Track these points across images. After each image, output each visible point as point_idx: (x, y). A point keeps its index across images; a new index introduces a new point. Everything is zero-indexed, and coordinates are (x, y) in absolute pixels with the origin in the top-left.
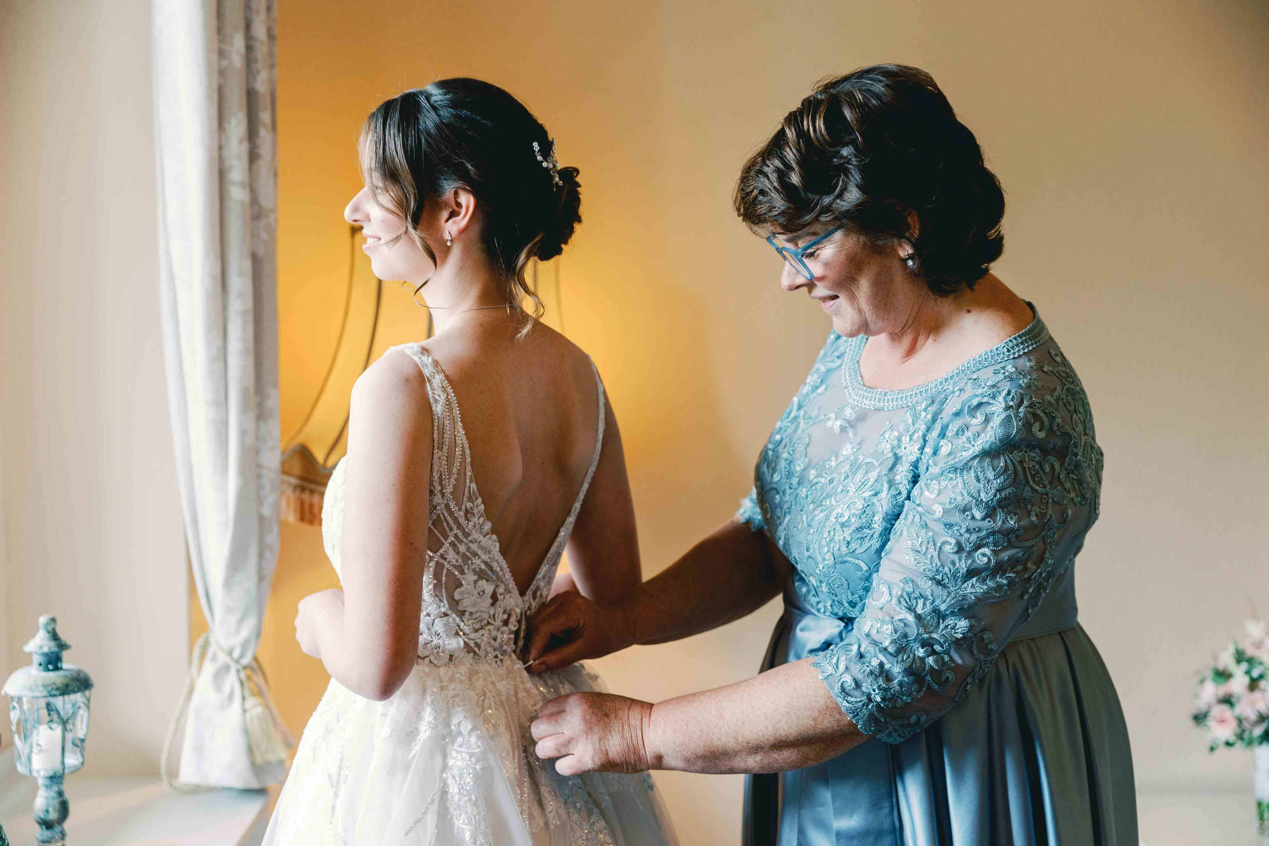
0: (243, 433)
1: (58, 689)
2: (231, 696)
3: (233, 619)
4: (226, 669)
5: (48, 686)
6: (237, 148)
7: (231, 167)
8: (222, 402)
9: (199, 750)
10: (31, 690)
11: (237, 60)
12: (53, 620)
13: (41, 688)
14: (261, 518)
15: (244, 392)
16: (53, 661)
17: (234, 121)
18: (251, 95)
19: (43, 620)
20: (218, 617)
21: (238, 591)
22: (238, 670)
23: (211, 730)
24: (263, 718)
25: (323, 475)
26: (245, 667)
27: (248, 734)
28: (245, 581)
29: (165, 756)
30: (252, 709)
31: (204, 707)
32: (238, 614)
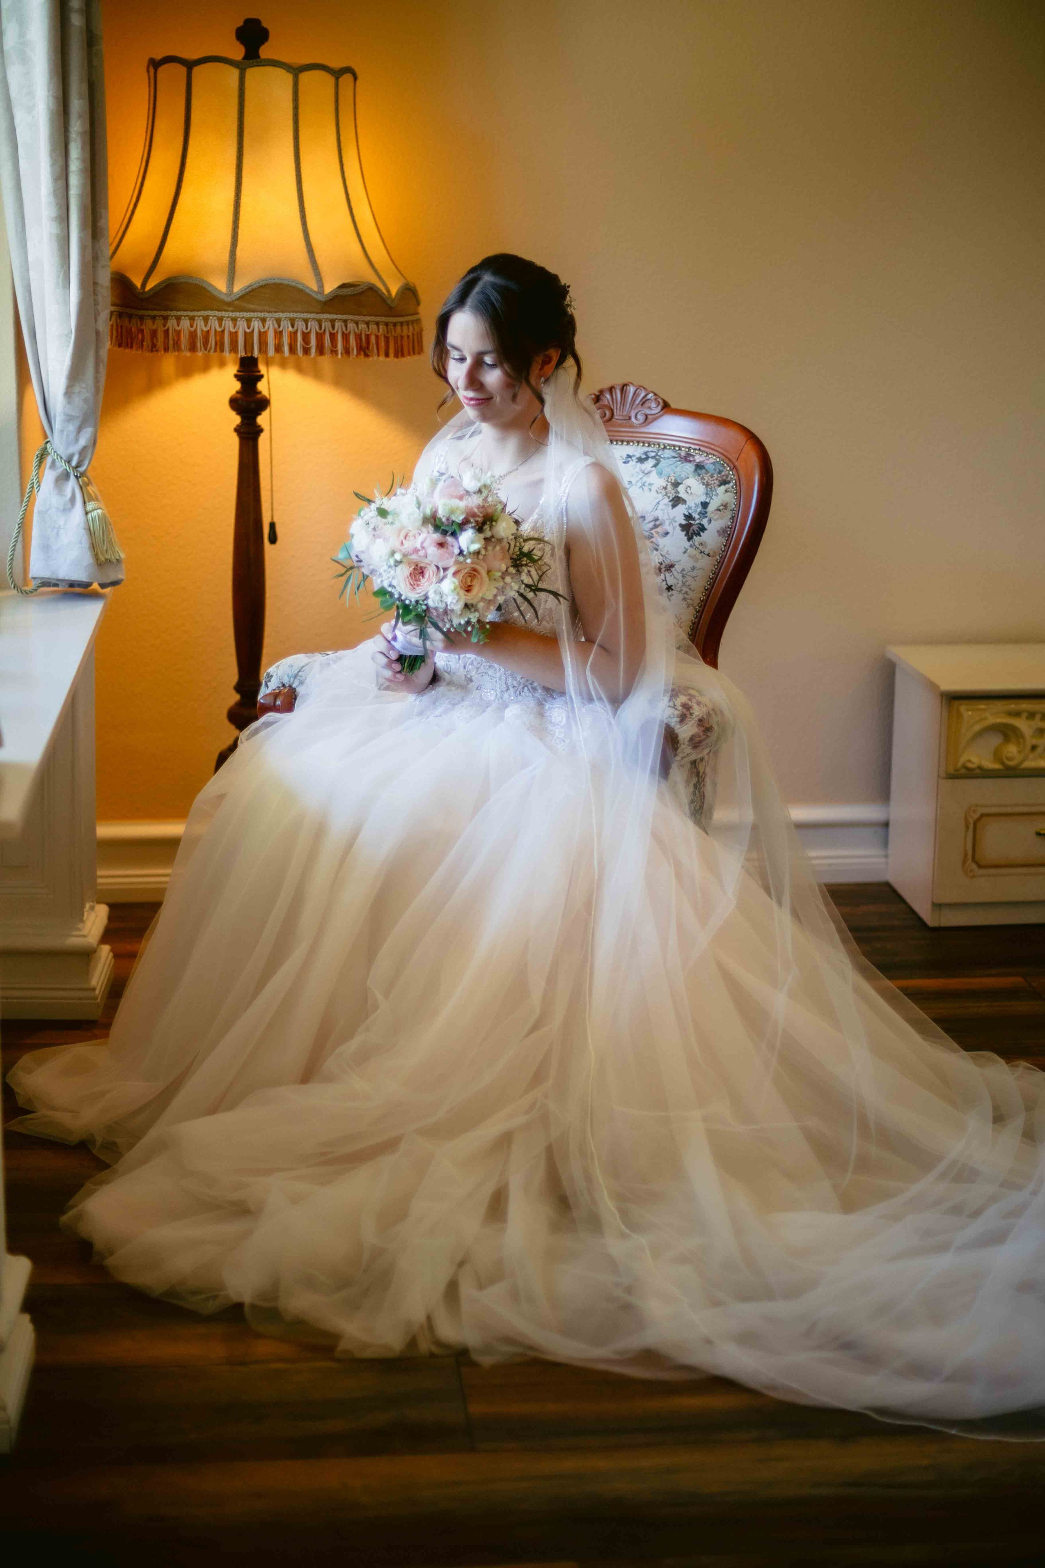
0: (83, 248)
2: (73, 499)
3: (72, 428)
4: (66, 476)
8: (64, 218)
9: (46, 548)
14: (97, 333)
20: (58, 425)
21: (77, 400)
22: (76, 476)
23: (56, 530)
24: (103, 519)
25: (142, 300)
26: (83, 474)
27: (90, 532)
28: (84, 390)
29: (9, 559)
30: (93, 510)
31: (47, 511)
32: (77, 423)
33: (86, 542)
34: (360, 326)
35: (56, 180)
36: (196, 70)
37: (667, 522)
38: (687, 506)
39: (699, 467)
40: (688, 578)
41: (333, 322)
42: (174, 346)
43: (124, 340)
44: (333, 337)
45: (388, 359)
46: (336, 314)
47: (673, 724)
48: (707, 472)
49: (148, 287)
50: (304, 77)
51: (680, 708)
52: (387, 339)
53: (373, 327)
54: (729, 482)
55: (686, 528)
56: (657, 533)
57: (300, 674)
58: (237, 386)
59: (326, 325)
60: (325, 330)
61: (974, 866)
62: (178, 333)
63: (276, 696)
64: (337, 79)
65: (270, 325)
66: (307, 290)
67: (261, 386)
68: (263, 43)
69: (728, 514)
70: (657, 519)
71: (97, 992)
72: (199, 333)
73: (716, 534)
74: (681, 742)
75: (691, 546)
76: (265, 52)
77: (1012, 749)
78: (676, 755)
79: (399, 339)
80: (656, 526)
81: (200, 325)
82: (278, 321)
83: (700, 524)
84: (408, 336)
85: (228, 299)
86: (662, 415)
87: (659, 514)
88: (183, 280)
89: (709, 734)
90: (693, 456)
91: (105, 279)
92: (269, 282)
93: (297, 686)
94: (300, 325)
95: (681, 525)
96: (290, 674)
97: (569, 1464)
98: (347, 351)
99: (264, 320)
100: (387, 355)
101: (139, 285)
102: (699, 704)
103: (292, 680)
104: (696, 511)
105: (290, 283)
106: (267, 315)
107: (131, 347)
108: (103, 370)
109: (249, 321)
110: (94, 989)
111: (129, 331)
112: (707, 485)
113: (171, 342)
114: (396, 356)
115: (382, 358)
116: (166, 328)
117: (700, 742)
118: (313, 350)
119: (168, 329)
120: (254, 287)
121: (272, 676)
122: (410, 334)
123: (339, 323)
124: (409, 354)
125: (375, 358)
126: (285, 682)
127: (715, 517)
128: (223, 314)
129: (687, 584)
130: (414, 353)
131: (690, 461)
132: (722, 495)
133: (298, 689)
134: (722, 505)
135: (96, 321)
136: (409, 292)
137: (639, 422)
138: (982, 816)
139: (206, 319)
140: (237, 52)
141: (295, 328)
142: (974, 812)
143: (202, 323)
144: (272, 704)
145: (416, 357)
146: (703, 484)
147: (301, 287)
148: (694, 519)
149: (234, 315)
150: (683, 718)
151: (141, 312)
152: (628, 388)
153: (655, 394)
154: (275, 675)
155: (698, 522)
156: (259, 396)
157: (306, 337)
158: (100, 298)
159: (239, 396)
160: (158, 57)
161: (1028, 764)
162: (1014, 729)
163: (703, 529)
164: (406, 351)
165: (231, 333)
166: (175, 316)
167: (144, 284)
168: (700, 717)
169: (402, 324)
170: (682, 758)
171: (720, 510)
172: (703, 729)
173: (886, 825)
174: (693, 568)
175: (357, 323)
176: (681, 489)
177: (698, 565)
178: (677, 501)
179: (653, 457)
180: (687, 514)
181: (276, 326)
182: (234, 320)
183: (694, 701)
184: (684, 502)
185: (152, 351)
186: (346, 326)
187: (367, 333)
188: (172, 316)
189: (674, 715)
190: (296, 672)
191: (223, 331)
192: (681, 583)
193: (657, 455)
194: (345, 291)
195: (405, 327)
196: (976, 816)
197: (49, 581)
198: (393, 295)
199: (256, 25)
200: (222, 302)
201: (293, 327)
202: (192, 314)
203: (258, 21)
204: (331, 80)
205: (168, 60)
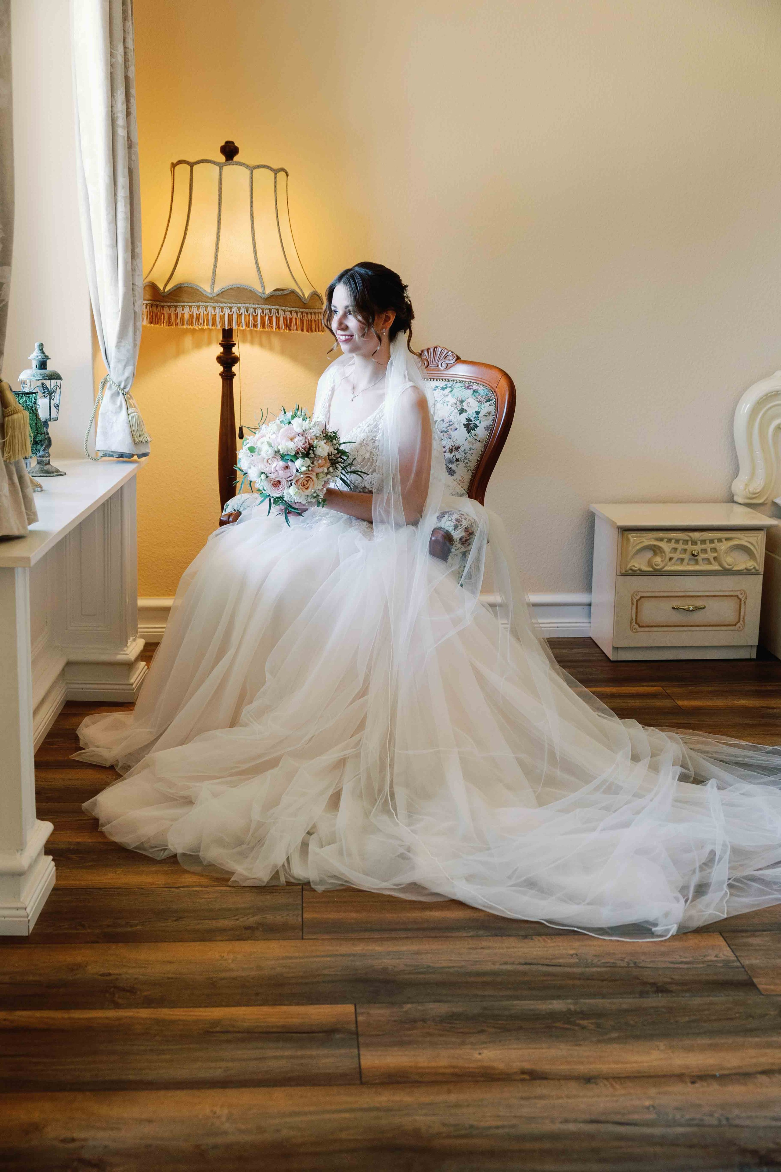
0: (126, 263)
1: (47, 376)
2: (121, 407)
3: (120, 366)
4: (117, 394)
5: (43, 374)
6: (120, 107)
7: (117, 117)
8: (115, 246)
9: (105, 434)
10: (34, 376)
11: (120, 59)
12: (42, 345)
13: (39, 376)
14: (135, 313)
15: (126, 240)
16: (43, 365)
17: (119, 92)
18: (127, 78)
19: (37, 344)
20: (112, 365)
21: (123, 350)
22: (123, 394)
23: (111, 424)
24: (138, 418)
25: (163, 296)
26: (127, 393)
27: (131, 426)
28: (127, 345)
29: (85, 440)
30: (132, 413)
31: (106, 412)
32: (123, 363)
33: (128, 431)
34: (286, 313)
35: (109, 223)
36: (195, 167)
37: (456, 423)
38: (468, 414)
39: (475, 392)
40: (468, 454)
41: (270, 310)
42: (181, 323)
43: (154, 320)
44: (270, 318)
45: (303, 333)
46: (273, 306)
47: (450, 531)
48: (479, 394)
49: (166, 291)
50: (256, 172)
51: (455, 521)
52: (302, 321)
53: (294, 314)
54: (492, 400)
55: (467, 426)
56: (451, 429)
57: (246, 504)
58: (221, 349)
59: (267, 312)
60: (265, 315)
61: (637, 626)
62: (183, 315)
63: (230, 515)
64: (276, 174)
65: (235, 311)
66: (256, 292)
67: (235, 350)
68: (235, 154)
69: (491, 418)
70: (450, 421)
71: (134, 686)
72: (195, 315)
73: (484, 429)
74: (455, 540)
75: (469, 436)
76: (236, 158)
77: (658, 559)
78: (452, 548)
79: (309, 322)
80: (450, 425)
81: (195, 310)
82: (239, 309)
83: (474, 423)
84: (315, 321)
85: (210, 296)
86: (456, 364)
87: (451, 418)
88: (186, 285)
89: (471, 536)
90: (472, 386)
91: (140, 283)
92: (234, 286)
94: (252, 311)
95: (464, 424)
96: (238, 504)
97: (359, 948)
98: (279, 327)
99: (231, 308)
100: (302, 330)
101: (162, 288)
102: (465, 519)
103: (241, 507)
104: (473, 416)
105: (246, 287)
106: (233, 305)
107: (158, 324)
108: (139, 334)
109: (222, 308)
110: (132, 685)
111: (156, 315)
112: (479, 402)
113: (179, 320)
114: (308, 331)
115: (299, 332)
116: (176, 312)
117: (466, 541)
118: (259, 325)
119: (177, 313)
120: (226, 289)
121: (228, 505)
122: (316, 319)
123: (274, 311)
124: (316, 331)
125: (295, 331)
126: (235, 508)
127: (483, 420)
128: (208, 304)
129: (467, 458)
130: (319, 331)
131: (470, 389)
132: (488, 408)
134: (487, 413)
135: (134, 305)
136: (314, 296)
137: (443, 368)
138: (641, 597)
139: (198, 307)
140: (222, 159)
141: (249, 313)
142: (637, 595)
144: (227, 520)
146: (477, 401)
147: (252, 290)
148: (471, 421)
149: (214, 305)
150: (456, 527)
151: (163, 304)
152: (438, 349)
153: (452, 352)
155: (473, 422)
156: (233, 355)
157: (255, 319)
158: (137, 293)
159: (222, 355)
160: (175, 162)
161: (667, 568)
162: (659, 548)
163: (476, 426)
164: (314, 329)
165: (212, 315)
166: (181, 305)
167: (164, 288)
168: (466, 526)
169: (311, 313)
170: (456, 550)
171: (486, 416)
172: (467, 533)
173: (590, 605)
174: (471, 449)
175: (284, 312)
176: (464, 404)
177: (474, 447)
178: (462, 411)
179: (450, 387)
180: (468, 418)
181: (238, 311)
182: (214, 308)
183: (463, 517)
184: (466, 411)
185: (169, 326)
186: (278, 313)
187: (290, 317)
188: (179, 306)
189: (451, 525)
190: (244, 503)
191: (208, 314)
192: (463, 458)
193: (452, 386)
194: (278, 293)
195: (313, 315)
196: (638, 598)
197: (106, 452)
198: (306, 297)
199: (231, 145)
200: (208, 297)
201: (247, 312)
202: (191, 304)
203: (233, 143)
204: (272, 174)
205: (180, 162)
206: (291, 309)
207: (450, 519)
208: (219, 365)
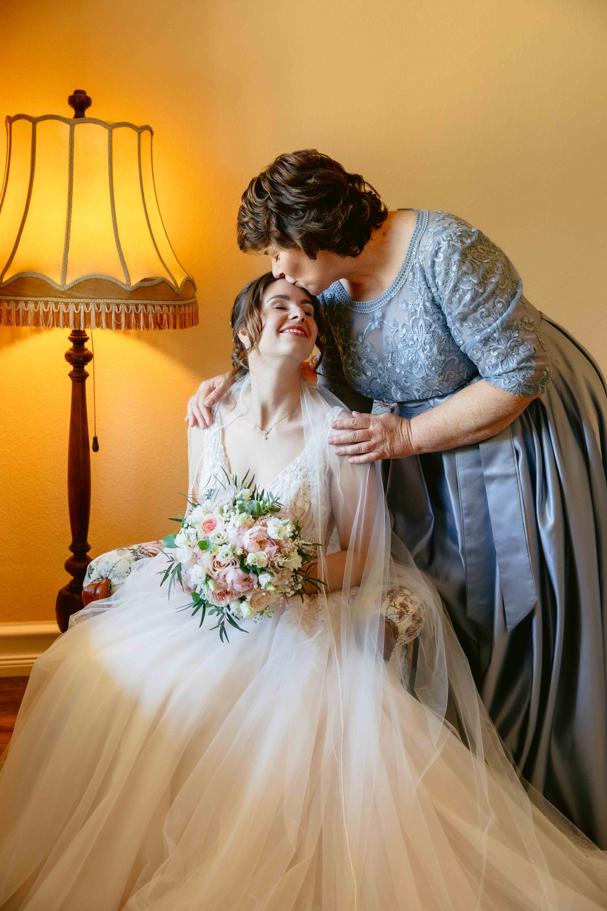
25: (1, 288)
34: (156, 308)
36: (39, 125)
41: (137, 306)
42: (23, 322)
44: (137, 316)
45: (175, 330)
46: (139, 300)
49: (4, 280)
50: (116, 131)
51: (399, 607)
52: (175, 317)
53: (165, 308)
57: (114, 569)
58: (71, 345)
59: (132, 308)
60: (131, 312)
62: (26, 313)
63: (96, 586)
64: (139, 134)
65: (92, 308)
66: (119, 284)
67: (87, 345)
68: (87, 107)
72: (41, 313)
74: (400, 632)
76: (88, 113)
78: (396, 642)
79: (183, 316)
81: (42, 307)
82: (98, 305)
84: (189, 314)
85: (61, 289)
88: (30, 275)
92: (91, 277)
93: (112, 578)
94: (114, 308)
96: (107, 569)
98: (147, 326)
99: (88, 305)
100: (175, 327)
103: (108, 573)
105: (107, 278)
106: (90, 300)
109: (77, 305)
113: (21, 319)
114: (181, 327)
115: (171, 330)
116: (17, 309)
118: (123, 326)
119: (19, 310)
120: (81, 281)
121: (93, 569)
122: (190, 312)
123: (142, 306)
124: (190, 326)
125: (167, 330)
126: (103, 575)
128: (59, 300)
130: (193, 325)
133: (112, 581)
136: (190, 283)
139: (46, 303)
140: (70, 113)
141: (110, 310)
143: (44, 305)
144: (93, 592)
145: (194, 328)
147: (114, 281)
149: (66, 300)
150: (401, 615)
151: (1, 297)
154: (95, 568)
156: (85, 352)
157: (118, 316)
159: (72, 352)
160: (12, 115)
164: (187, 324)
165: (64, 313)
166: (24, 301)
167: (2, 277)
168: (414, 613)
169: (185, 305)
175: (154, 307)
181: (97, 308)
182: (67, 304)
183: (408, 600)
185: (8, 325)
186: (146, 308)
187: (161, 313)
188: (21, 301)
189: (395, 612)
190: (111, 568)
191: (59, 312)
194: (147, 284)
198: (179, 285)
199: (83, 95)
200: (58, 291)
201: (108, 309)
202: (36, 299)
203: (84, 92)
204: (135, 134)
205: (19, 117)
206: (161, 303)
207: (393, 604)
208: (68, 363)
